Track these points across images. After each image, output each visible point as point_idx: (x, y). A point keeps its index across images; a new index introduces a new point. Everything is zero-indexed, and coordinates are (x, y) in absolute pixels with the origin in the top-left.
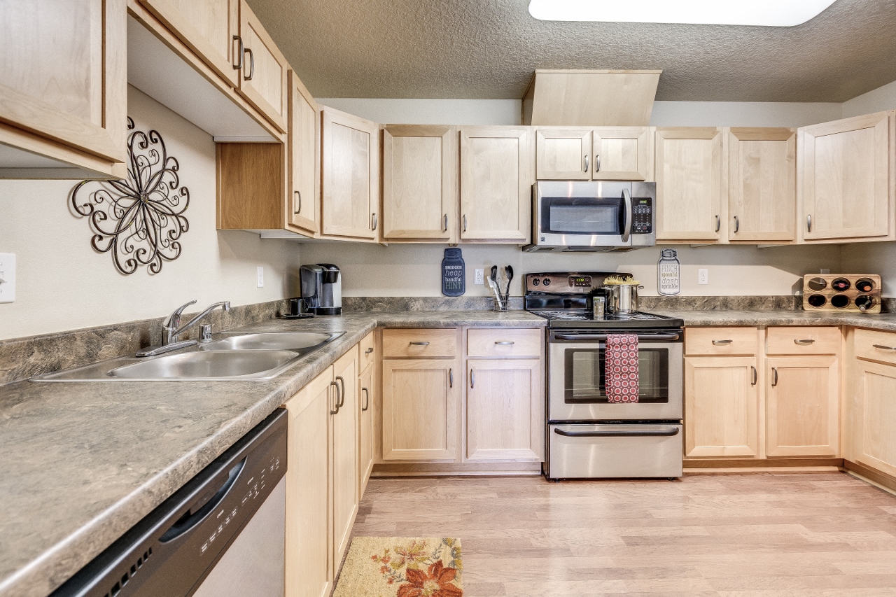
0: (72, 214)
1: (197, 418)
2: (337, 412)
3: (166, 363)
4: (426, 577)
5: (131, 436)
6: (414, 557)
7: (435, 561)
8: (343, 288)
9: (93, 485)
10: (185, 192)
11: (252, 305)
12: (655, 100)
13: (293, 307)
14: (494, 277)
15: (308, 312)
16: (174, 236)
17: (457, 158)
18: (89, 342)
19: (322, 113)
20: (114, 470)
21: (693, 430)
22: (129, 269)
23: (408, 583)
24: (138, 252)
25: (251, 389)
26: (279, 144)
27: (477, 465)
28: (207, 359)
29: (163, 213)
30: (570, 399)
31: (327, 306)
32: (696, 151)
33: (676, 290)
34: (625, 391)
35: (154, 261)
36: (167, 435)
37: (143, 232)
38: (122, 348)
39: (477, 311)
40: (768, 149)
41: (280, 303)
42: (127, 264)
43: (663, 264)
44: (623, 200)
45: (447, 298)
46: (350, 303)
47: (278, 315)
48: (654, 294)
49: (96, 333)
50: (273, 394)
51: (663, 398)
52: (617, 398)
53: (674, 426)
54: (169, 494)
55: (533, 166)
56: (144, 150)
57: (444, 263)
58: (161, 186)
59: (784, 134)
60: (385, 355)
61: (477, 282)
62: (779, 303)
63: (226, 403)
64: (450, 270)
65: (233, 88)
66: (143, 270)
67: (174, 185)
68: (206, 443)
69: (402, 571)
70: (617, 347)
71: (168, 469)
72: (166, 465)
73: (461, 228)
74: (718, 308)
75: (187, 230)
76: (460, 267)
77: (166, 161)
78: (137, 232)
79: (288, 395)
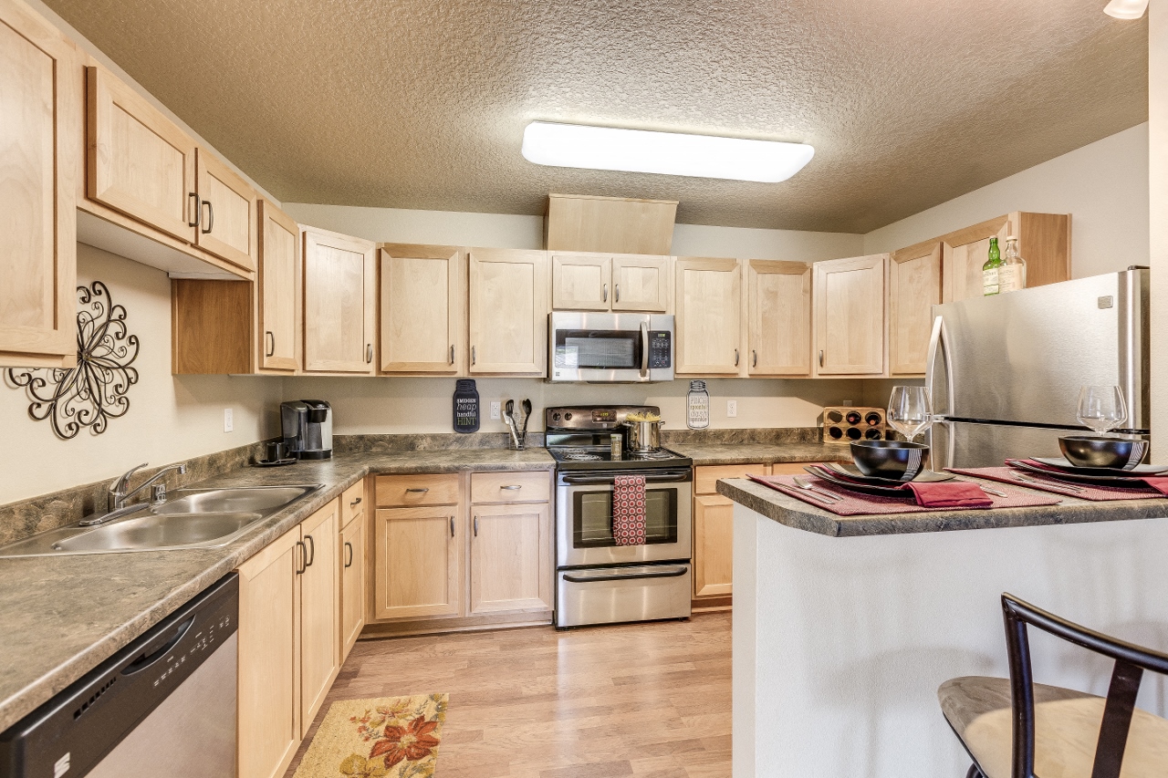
0: (6, 384)
1: (150, 586)
2: (303, 571)
3: (114, 531)
4: (404, 732)
5: (92, 603)
6: (396, 715)
7: (417, 716)
8: (335, 425)
9: (70, 637)
10: (134, 341)
11: (217, 454)
12: (676, 222)
13: (271, 452)
14: (510, 413)
15: (289, 457)
16: (120, 390)
17: (466, 285)
18: (28, 514)
19: (304, 234)
20: (84, 627)
21: (703, 568)
22: (69, 433)
23: (385, 738)
24: (79, 413)
25: (202, 557)
26: (248, 283)
27: (483, 619)
28: (160, 524)
29: (108, 368)
30: (579, 543)
31: (314, 449)
32: (717, 282)
33: (705, 423)
34: (632, 533)
35: (98, 421)
36: (123, 600)
37: (85, 391)
38: (63, 516)
39: (492, 449)
40: (787, 282)
41: (254, 447)
42: (67, 428)
43: (693, 396)
44: (641, 332)
45: (459, 435)
46: (344, 442)
47: (252, 462)
48: (684, 427)
49: (35, 504)
50: (223, 561)
51: (671, 537)
52: (625, 541)
53: (684, 566)
54: (128, 642)
55: (550, 296)
56: (86, 304)
57: (457, 396)
58: (106, 339)
59: (800, 268)
60: (378, 504)
61: (493, 417)
62: (804, 436)
63: (176, 572)
64: (462, 404)
65: (189, 245)
66: (85, 432)
67: (121, 335)
68: (158, 604)
69: (382, 729)
70: (624, 489)
71: (127, 624)
72: (125, 621)
73: (470, 359)
74: (746, 442)
75: (136, 381)
76: (474, 401)
77: (111, 310)
78: (78, 393)
79: (240, 560)
